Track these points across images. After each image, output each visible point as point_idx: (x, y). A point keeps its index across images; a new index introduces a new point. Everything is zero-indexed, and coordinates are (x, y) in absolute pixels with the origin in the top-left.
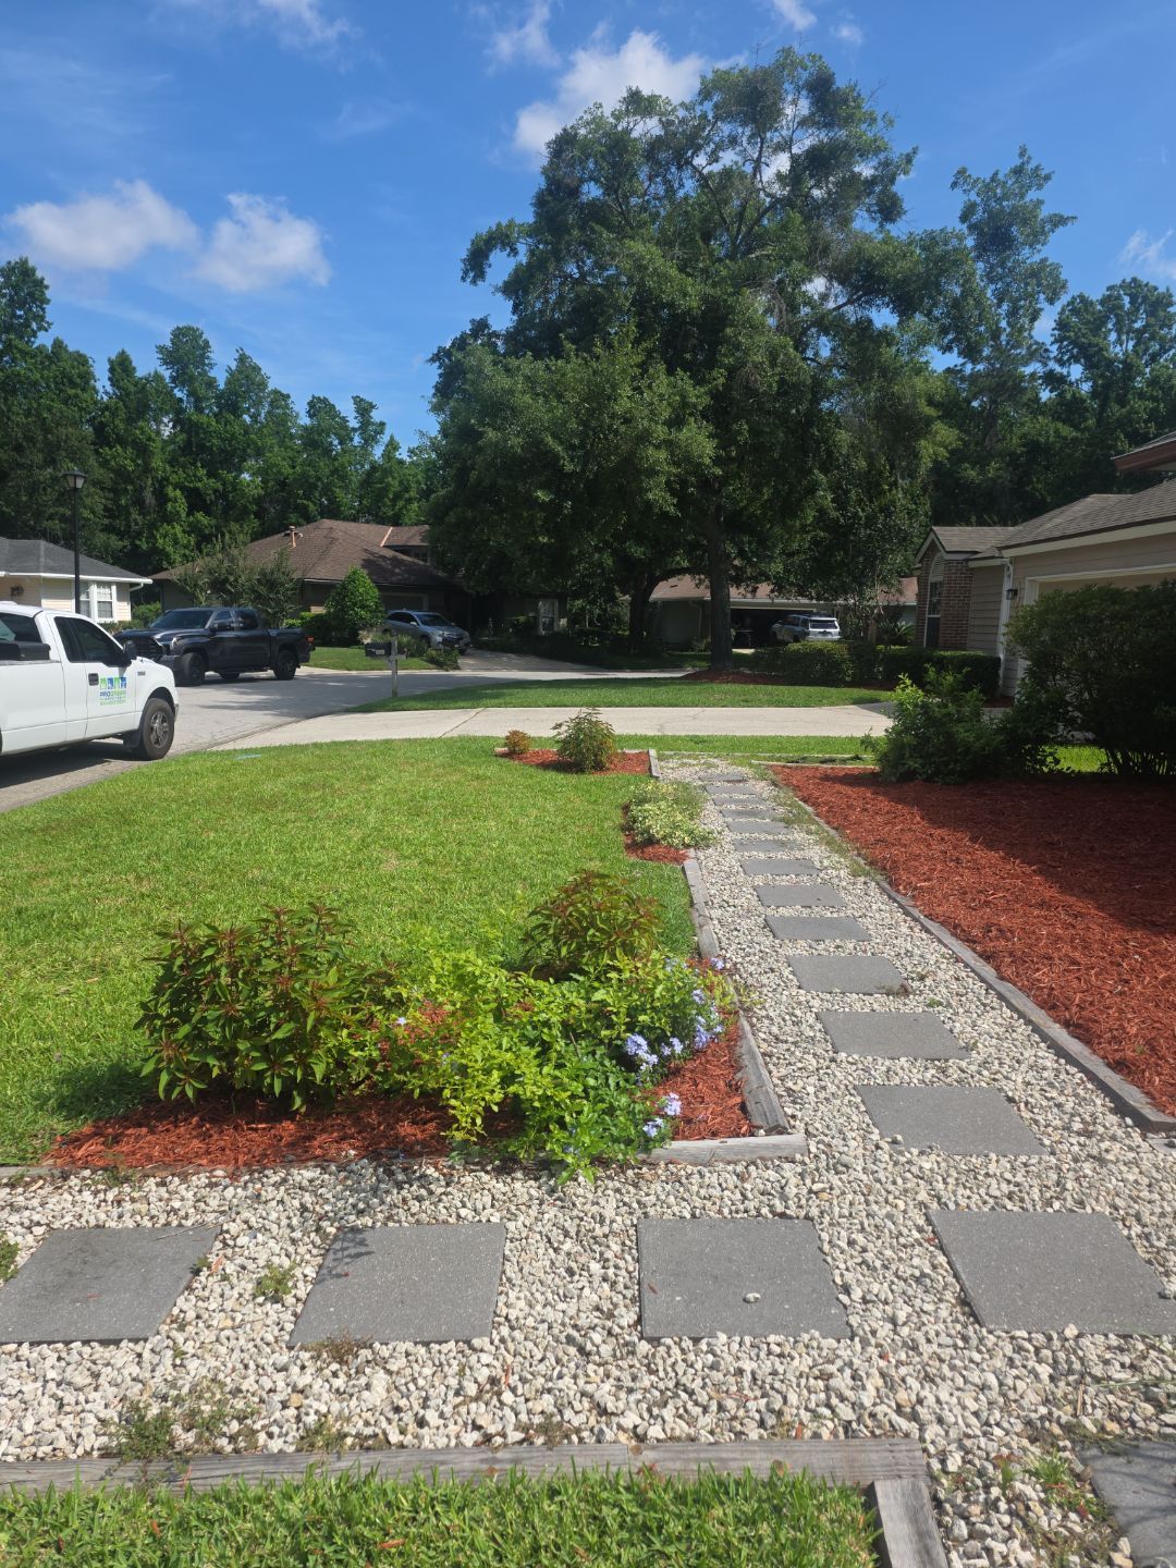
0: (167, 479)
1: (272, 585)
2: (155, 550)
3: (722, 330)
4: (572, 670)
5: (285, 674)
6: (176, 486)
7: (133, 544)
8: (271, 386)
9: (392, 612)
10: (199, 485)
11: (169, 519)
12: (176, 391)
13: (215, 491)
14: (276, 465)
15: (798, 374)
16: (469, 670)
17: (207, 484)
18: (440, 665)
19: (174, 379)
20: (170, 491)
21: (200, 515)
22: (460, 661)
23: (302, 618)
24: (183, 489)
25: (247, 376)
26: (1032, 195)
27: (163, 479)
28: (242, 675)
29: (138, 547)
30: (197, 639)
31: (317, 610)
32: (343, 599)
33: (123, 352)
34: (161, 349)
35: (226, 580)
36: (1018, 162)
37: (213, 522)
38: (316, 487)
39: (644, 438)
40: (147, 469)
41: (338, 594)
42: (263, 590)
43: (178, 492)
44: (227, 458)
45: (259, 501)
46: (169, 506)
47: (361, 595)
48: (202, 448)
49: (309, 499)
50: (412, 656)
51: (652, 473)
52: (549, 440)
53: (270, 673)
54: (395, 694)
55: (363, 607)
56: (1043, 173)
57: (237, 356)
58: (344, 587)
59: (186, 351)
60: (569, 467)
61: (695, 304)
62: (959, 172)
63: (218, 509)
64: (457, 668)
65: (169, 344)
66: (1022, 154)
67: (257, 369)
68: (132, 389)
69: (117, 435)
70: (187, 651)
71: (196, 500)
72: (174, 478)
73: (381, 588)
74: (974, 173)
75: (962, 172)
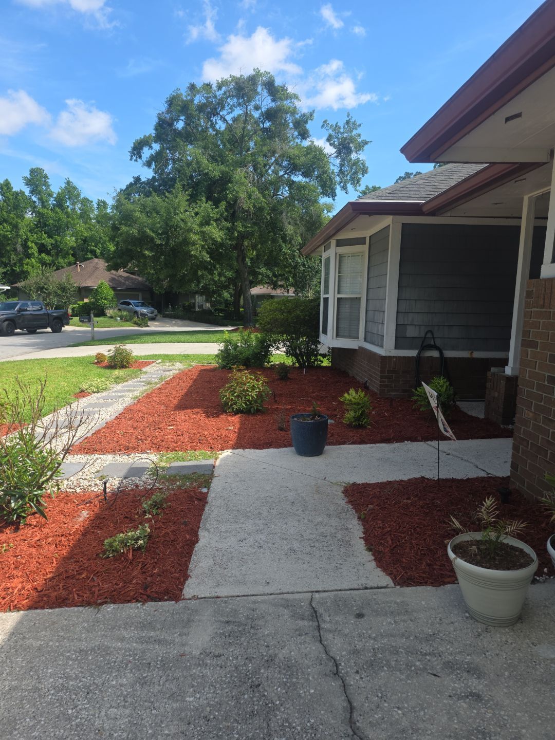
0: (28, 239)
1: (64, 289)
2: (23, 272)
3: (228, 184)
4: (203, 327)
5: (57, 330)
6: (32, 242)
7: (12, 269)
8: (82, 196)
9: (122, 301)
10: (43, 241)
11: (29, 256)
12: (33, 197)
13: (52, 244)
14: (81, 232)
15: (261, 203)
16: (154, 326)
17: (48, 241)
18: (139, 325)
19: (32, 192)
20: (29, 243)
21: (43, 255)
22: (149, 323)
23: (78, 304)
24: (36, 244)
25: (70, 191)
26: (354, 133)
27: (26, 239)
28: (38, 331)
29: (15, 270)
30: (10, 315)
31: (86, 300)
32: (97, 296)
33: (7, 180)
34: (25, 178)
35: (43, 287)
36: (347, 119)
37: (51, 258)
38: (100, 242)
39: (190, 230)
40: (18, 235)
41: (95, 293)
42: (59, 292)
43: (33, 244)
44: (57, 229)
45: (73, 248)
46: (30, 251)
47: (105, 293)
48: (45, 225)
49: (96, 247)
50: (127, 321)
51: (194, 244)
52: (148, 231)
53: (49, 330)
54: (93, 338)
55: (105, 299)
56: (358, 124)
57: (66, 181)
58: (97, 290)
59: (37, 179)
60: (158, 242)
61: (217, 174)
62: (324, 122)
63: (53, 252)
64: (148, 326)
65: (28, 176)
66: (348, 116)
67: (75, 188)
68: (11, 197)
69: (4, 219)
70: (6, 320)
71: (42, 249)
72: (31, 238)
73: (115, 290)
74: (330, 122)
75: (325, 122)
